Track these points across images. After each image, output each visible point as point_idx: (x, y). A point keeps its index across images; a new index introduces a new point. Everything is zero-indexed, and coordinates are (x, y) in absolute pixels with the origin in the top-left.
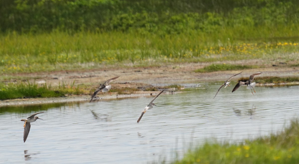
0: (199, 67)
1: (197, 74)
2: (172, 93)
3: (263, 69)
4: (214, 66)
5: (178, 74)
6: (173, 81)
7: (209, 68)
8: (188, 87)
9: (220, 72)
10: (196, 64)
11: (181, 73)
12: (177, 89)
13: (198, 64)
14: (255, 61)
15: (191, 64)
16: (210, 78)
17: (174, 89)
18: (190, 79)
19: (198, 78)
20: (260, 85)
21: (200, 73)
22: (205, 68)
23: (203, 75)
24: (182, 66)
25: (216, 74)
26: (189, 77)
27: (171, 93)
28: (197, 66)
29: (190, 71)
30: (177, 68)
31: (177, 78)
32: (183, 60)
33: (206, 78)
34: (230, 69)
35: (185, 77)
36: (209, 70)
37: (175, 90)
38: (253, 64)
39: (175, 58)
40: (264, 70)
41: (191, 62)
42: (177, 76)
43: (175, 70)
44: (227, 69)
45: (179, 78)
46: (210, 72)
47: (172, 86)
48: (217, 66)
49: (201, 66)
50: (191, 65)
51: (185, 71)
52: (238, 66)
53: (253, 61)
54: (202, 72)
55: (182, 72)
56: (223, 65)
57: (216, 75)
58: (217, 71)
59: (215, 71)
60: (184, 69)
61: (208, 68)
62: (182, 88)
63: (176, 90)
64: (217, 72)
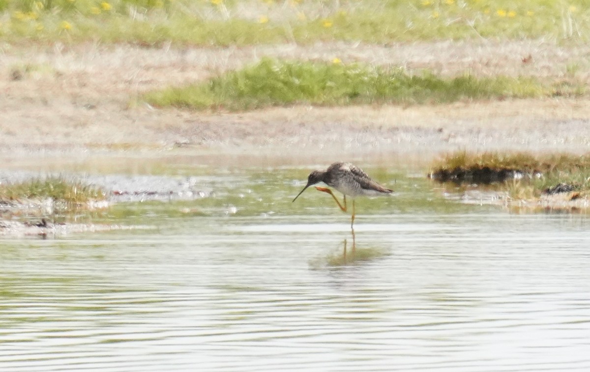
0: (178, 77)
1: (171, 116)
2: (41, 230)
3: (572, 101)
4: (270, 73)
5: (48, 114)
6: (21, 153)
7: (242, 84)
8: (133, 199)
9: (309, 111)
10: (152, 57)
11: (68, 110)
12: (62, 206)
13: (166, 55)
14: (518, 50)
15: (120, 51)
16: (247, 148)
17: (48, 205)
18: (126, 146)
19: (178, 145)
20: (573, 204)
21: (186, 115)
22: (214, 85)
23: (207, 126)
24: (66, 63)
25: (285, 120)
26: (118, 137)
27: (36, 230)
28: (160, 68)
29: (120, 97)
30: (36, 75)
31: (49, 140)
32: (68, 24)
33: (227, 148)
34: (367, 92)
35: (95, 130)
36: (241, 95)
37: (50, 210)
38: (511, 71)
39: (19, 14)
40: (576, 107)
41: (117, 40)
42: (46, 129)
43: (27, 86)
44: (354, 97)
45: (61, 139)
46: (246, 108)
47: (34, 190)
48: (290, 71)
49: (184, 67)
50: (118, 56)
51: (90, 93)
52: (416, 81)
53: (503, 50)
54: (200, 107)
55: (75, 100)
56: (328, 73)
57: (285, 129)
58: (288, 103)
59: (276, 105)
60: (82, 80)
61: (236, 81)
62: (92, 204)
63: (56, 212)
64: (289, 113)
